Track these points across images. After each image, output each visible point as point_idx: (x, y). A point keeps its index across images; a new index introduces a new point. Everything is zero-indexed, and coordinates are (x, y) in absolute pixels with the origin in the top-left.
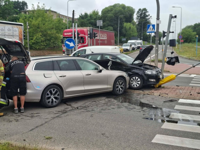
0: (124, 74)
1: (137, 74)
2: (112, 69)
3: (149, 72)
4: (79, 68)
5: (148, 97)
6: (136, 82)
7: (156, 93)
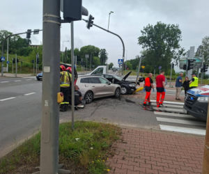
0: (119, 86)
1: (124, 86)
2: (115, 83)
3: (131, 85)
4: (100, 82)
5: (129, 97)
6: (124, 91)
7: (136, 97)
